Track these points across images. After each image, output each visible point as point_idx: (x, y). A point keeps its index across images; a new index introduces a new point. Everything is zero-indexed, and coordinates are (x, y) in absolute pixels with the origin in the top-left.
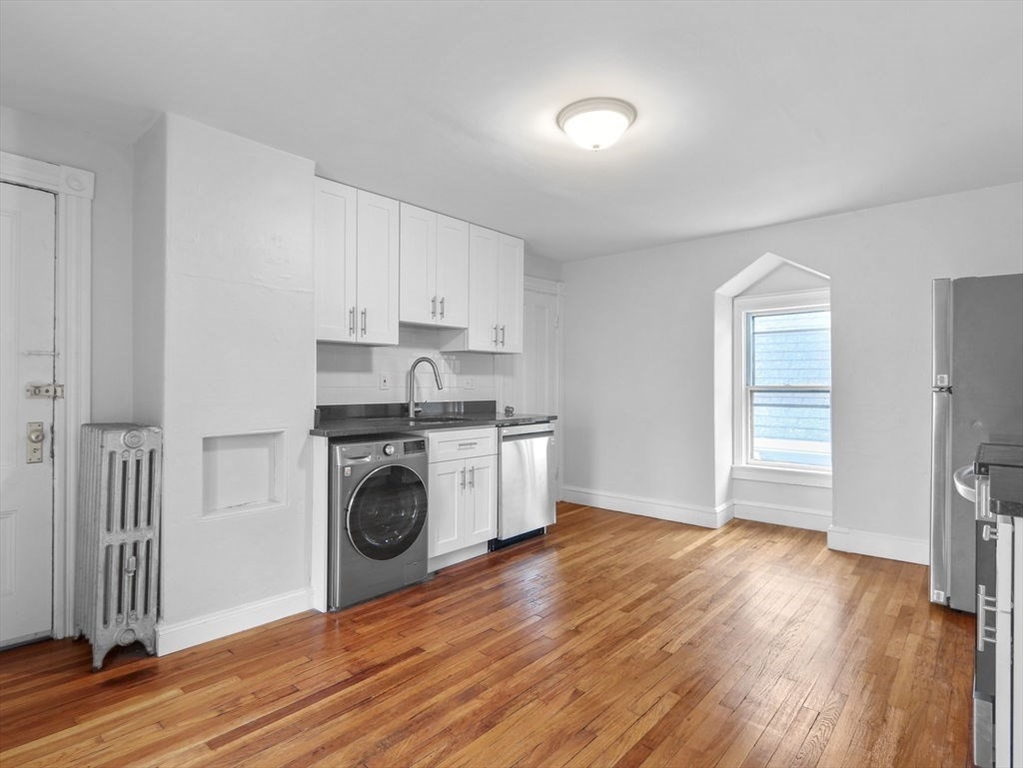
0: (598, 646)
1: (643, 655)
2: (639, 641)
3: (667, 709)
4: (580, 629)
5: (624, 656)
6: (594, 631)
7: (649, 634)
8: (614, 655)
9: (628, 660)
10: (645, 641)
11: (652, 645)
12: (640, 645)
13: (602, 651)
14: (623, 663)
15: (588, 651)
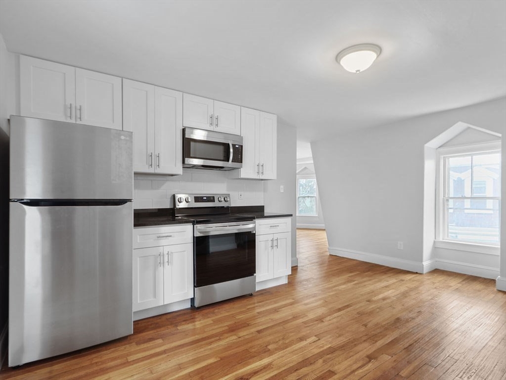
0: (355, 345)
1: (330, 337)
2: (330, 346)
3: (329, 317)
4: (368, 359)
5: (341, 338)
6: (358, 356)
7: (322, 349)
8: (347, 339)
9: (340, 336)
10: (326, 345)
11: (323, 342)
12: (330, 343)
13: (352, 342)
14: (343, 335)
15: (361, 343)
